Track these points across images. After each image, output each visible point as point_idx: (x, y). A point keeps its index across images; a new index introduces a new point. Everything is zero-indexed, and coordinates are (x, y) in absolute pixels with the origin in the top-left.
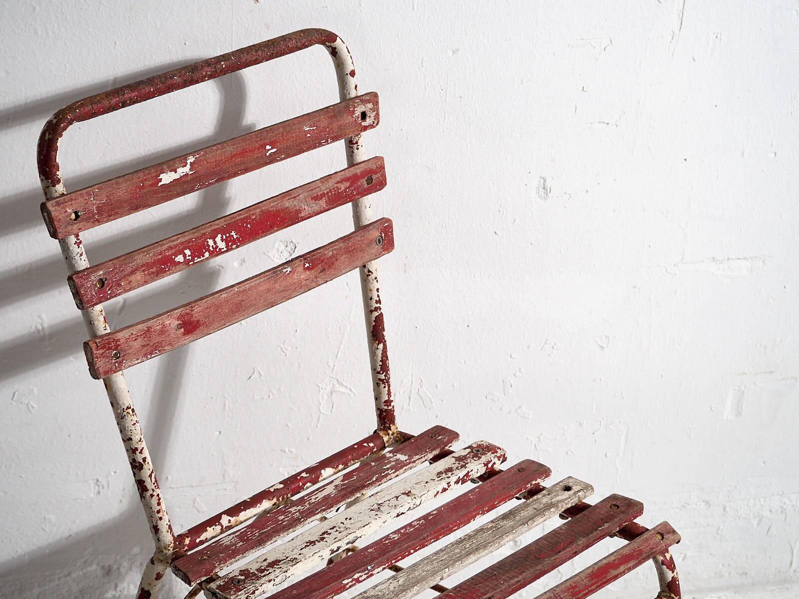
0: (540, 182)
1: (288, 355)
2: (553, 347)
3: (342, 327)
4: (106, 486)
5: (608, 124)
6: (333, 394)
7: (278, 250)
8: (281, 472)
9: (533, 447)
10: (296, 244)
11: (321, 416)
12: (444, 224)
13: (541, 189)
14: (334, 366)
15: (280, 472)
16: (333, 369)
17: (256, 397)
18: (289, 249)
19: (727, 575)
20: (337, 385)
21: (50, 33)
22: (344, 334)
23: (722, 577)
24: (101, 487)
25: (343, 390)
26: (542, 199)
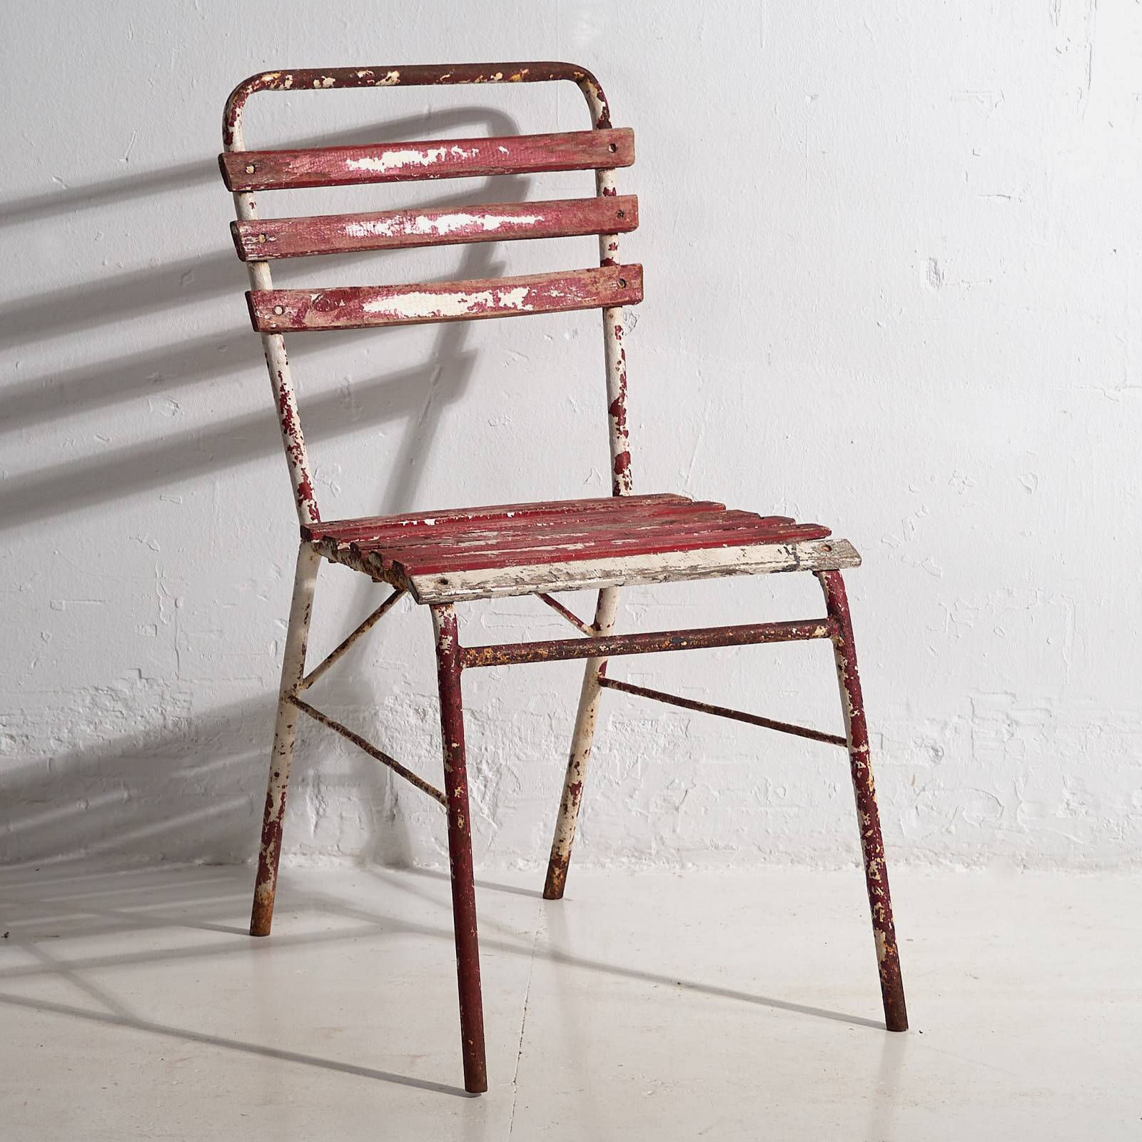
0: (930, 264)
2: (963, 482)
3: (695, 429)
5: (1009, 197)
8: (628, 610)
9: (948, 616)
10: (637, 317)
12: (814, 307)
13: (932, 274)
14: (688, 477)
15: (626, 610)
16: (687, 480)
18: (629, 322)
21: (361, 52)
22: (698, 437)
26: (934, 287)
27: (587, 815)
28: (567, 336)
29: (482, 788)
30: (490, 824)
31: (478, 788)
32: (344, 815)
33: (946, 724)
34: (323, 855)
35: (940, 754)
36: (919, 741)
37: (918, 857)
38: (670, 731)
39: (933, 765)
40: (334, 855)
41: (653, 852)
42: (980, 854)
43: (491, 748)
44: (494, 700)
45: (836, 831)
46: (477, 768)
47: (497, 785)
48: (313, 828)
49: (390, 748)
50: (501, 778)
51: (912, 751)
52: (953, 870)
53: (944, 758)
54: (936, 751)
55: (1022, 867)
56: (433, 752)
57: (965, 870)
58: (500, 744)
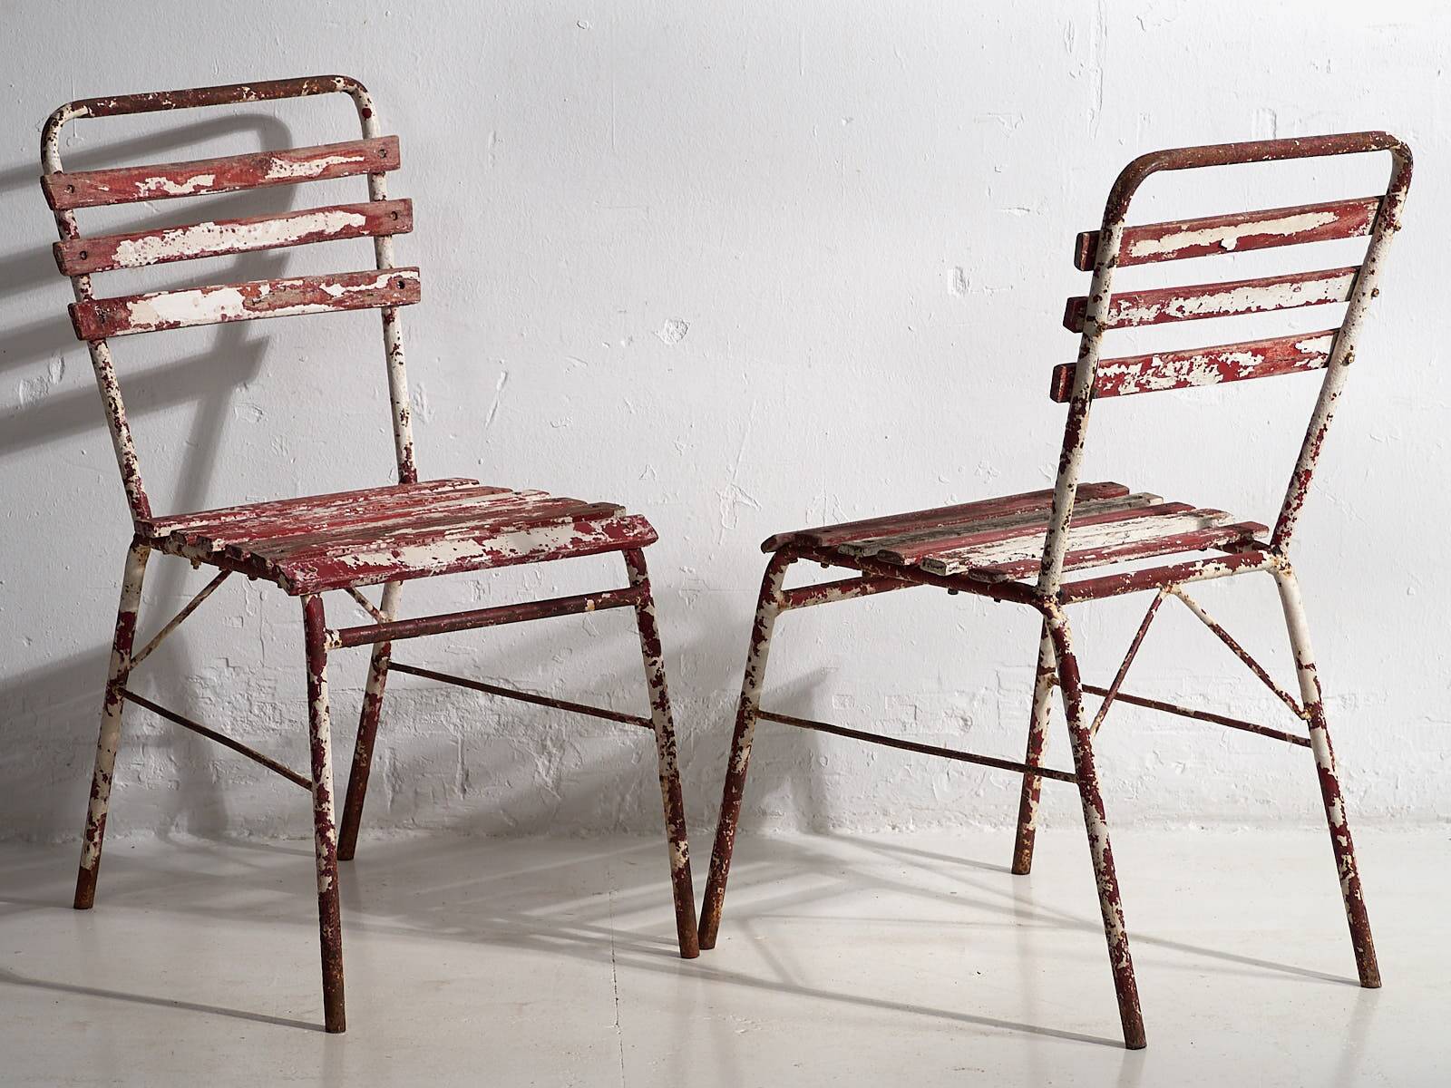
0: (956, 272)
1: (683, 453)
2: (989, 473)
3: (742, 427)
4: (487, 591)
5: (1029, 210)
6: (736, 506)
7: (668, 330)
10: (687, 325)
11: (724, 530)
13: (958, 281)
14: (735, 472)
16: (734, 476)
17: (649, 501)
18: (680, 329)
19: (1243, 800)
20: (740, 495)
21: (431, 82)
22: (745, 434)
23: (1236, 802)
24: (482, 591)
25: (747, 501)
26: (960, 293)
27: (644, 787)
28: (623, 343)
29: (547, 763)
30: (554, 796)
31: (543, 763)
32: (418, 790)
33: (974, 695)
34: (399, 828)
35: (969, 723)
36: (949, 712)
37: (950, 819)
38: (720, 707)
39: (962, 733)
40: (410, 829)
41: (706, 819)
42: (1006, 815)
43: (555, 726)
44: (557, 682)
45: (874, 797)
46: (542, 745)
47: (561, 759)
48: (389, 804)
49: (460, 727)
50: (564, 754)
51: (943, 721)
52: (981, 830)
53: (972, 727)
54: (965, 720)
55: (1045, 826)
56: (501, 730)
57: (993, 830)
58: (563, 722)
